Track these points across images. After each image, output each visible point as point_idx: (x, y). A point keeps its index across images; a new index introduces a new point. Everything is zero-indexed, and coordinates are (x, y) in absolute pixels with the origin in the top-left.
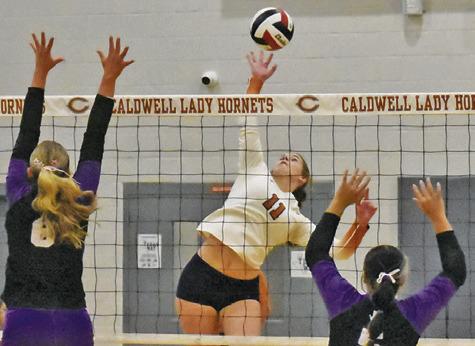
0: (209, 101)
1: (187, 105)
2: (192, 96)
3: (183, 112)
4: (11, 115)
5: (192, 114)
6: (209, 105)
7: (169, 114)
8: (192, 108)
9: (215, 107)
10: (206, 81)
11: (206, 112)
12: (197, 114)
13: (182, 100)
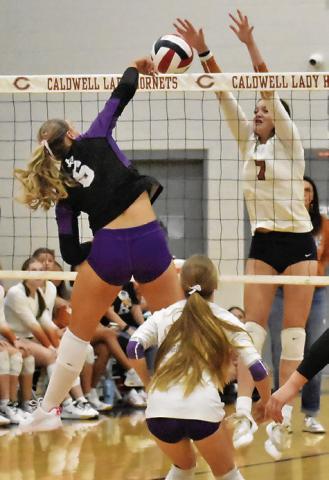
0: (316, 78)
1: (297, 81)
2: (301, 74)
3: (294, 87)
4: (149, 90)
5: (302, 89)
6: (316, 81)
7: (282, 88)
8: (302, 84)
9: (321, 82)
10: (313, 62)
11: (314, 88)
12: (306, 89)
13: (293, 77)
